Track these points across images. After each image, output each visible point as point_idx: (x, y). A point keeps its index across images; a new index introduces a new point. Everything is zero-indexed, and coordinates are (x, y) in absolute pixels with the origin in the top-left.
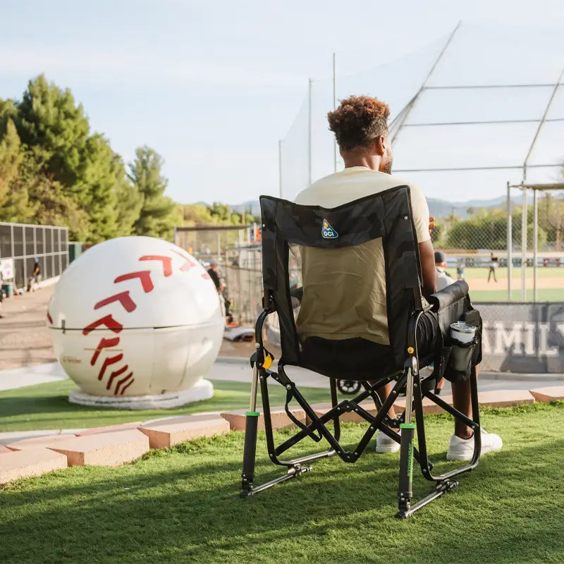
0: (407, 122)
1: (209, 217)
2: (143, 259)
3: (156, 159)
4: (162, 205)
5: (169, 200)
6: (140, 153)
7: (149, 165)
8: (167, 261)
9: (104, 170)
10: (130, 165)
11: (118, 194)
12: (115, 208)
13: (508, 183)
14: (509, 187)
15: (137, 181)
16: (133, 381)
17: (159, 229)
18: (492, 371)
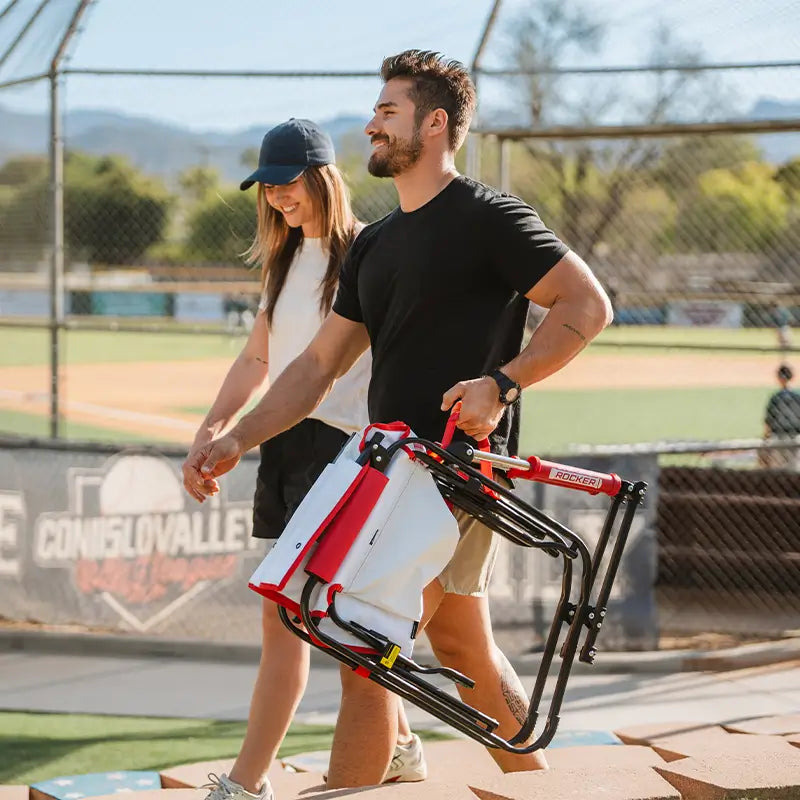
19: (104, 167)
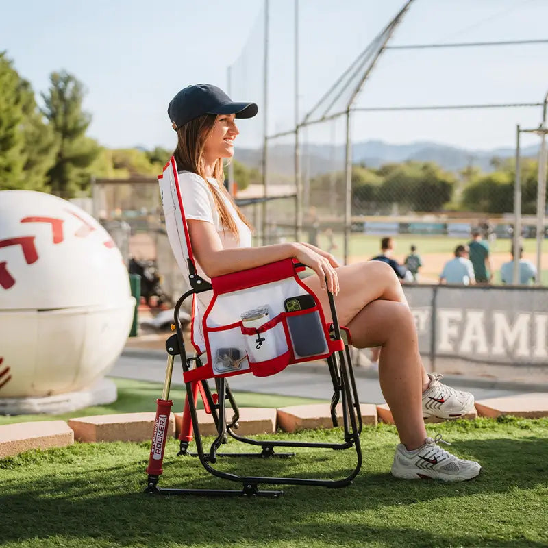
0: (389, 44)
1: (147, 164)
2: (27, 220)
3: (77, 88)
4: (85, 149)
5: (94, 142)
6: (55, 79)
7: (68, 95)
8: (57, 224)
9: (7, 100)
10: (43, 95)
11: (26, 134)
12: (22, 152)
13: (518, 127)
14: (519, 131)
15: (53, 117)
16: (9, 378)
17: (80, 180)
18: (489, 376)
19: (425, 168)
